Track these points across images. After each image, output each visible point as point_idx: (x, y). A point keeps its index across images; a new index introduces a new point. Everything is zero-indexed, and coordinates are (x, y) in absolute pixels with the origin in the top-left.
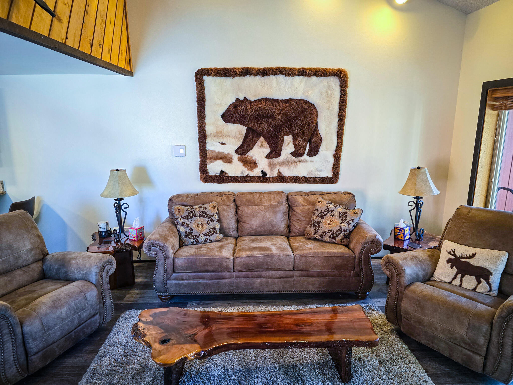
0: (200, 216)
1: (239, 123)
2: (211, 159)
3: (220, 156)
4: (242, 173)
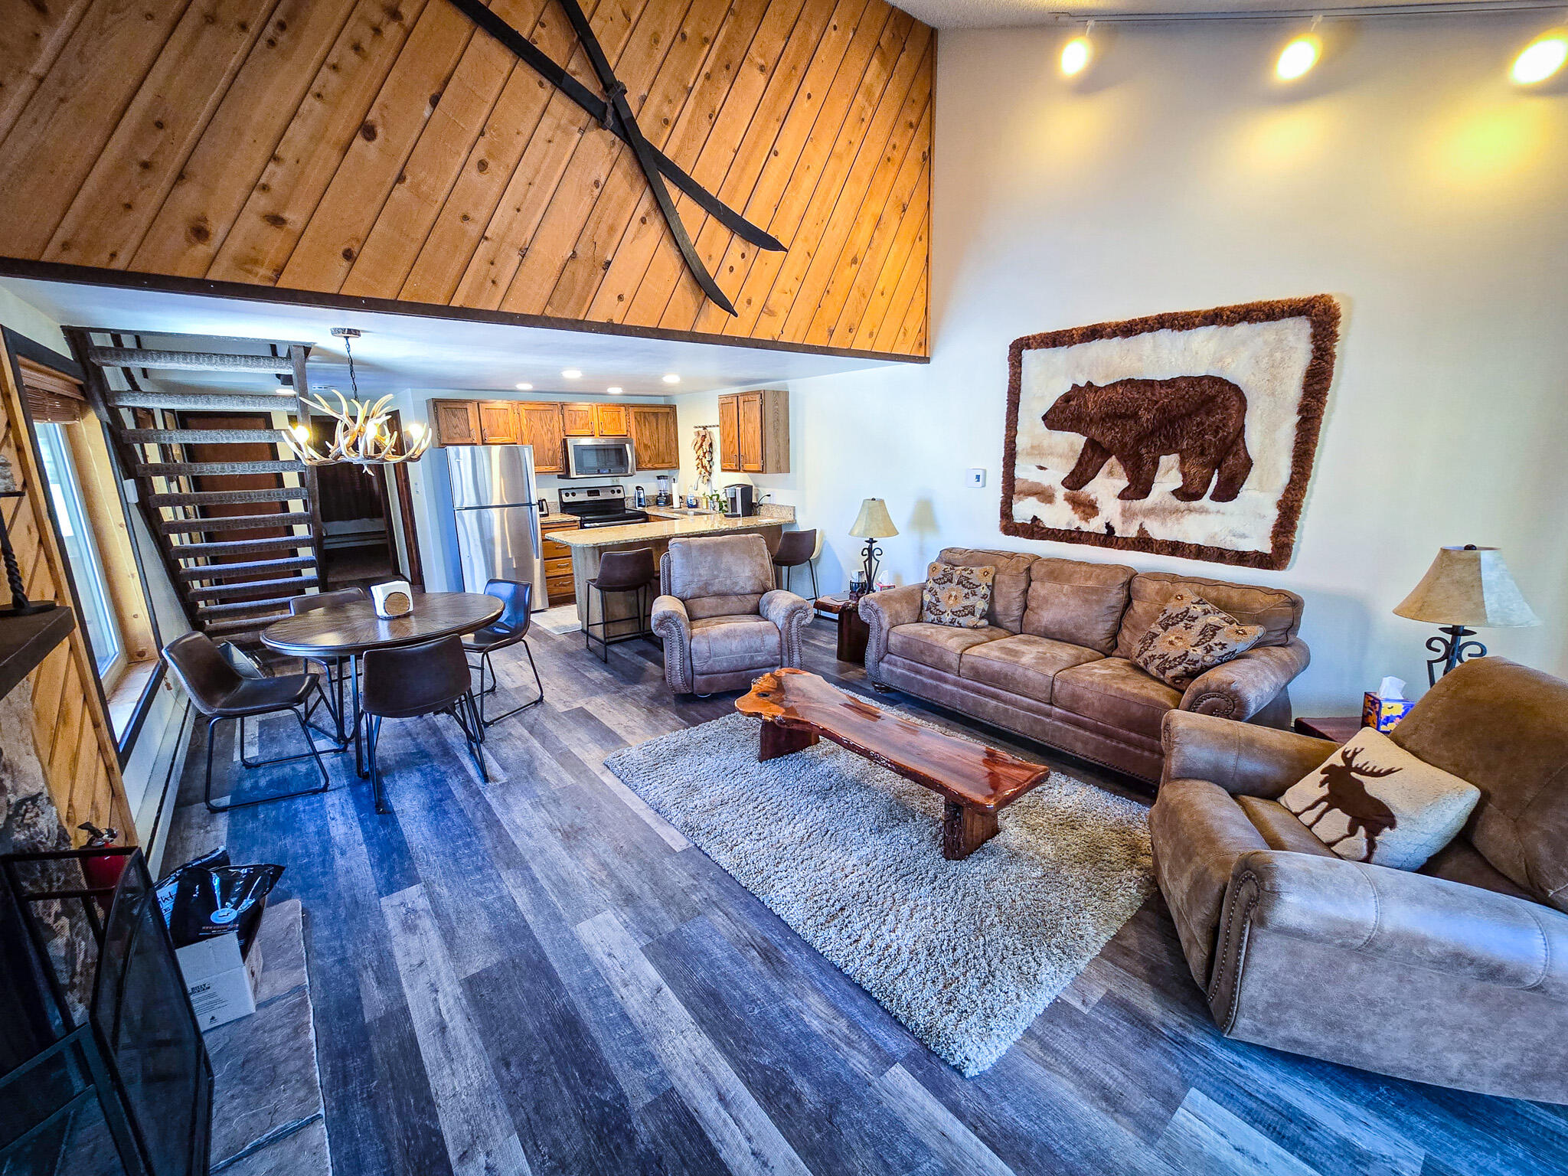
0: (958, 584)
1: (1070, 430)
2: (1020, 493)
3: (1034, 490)
4: (1068, 524)
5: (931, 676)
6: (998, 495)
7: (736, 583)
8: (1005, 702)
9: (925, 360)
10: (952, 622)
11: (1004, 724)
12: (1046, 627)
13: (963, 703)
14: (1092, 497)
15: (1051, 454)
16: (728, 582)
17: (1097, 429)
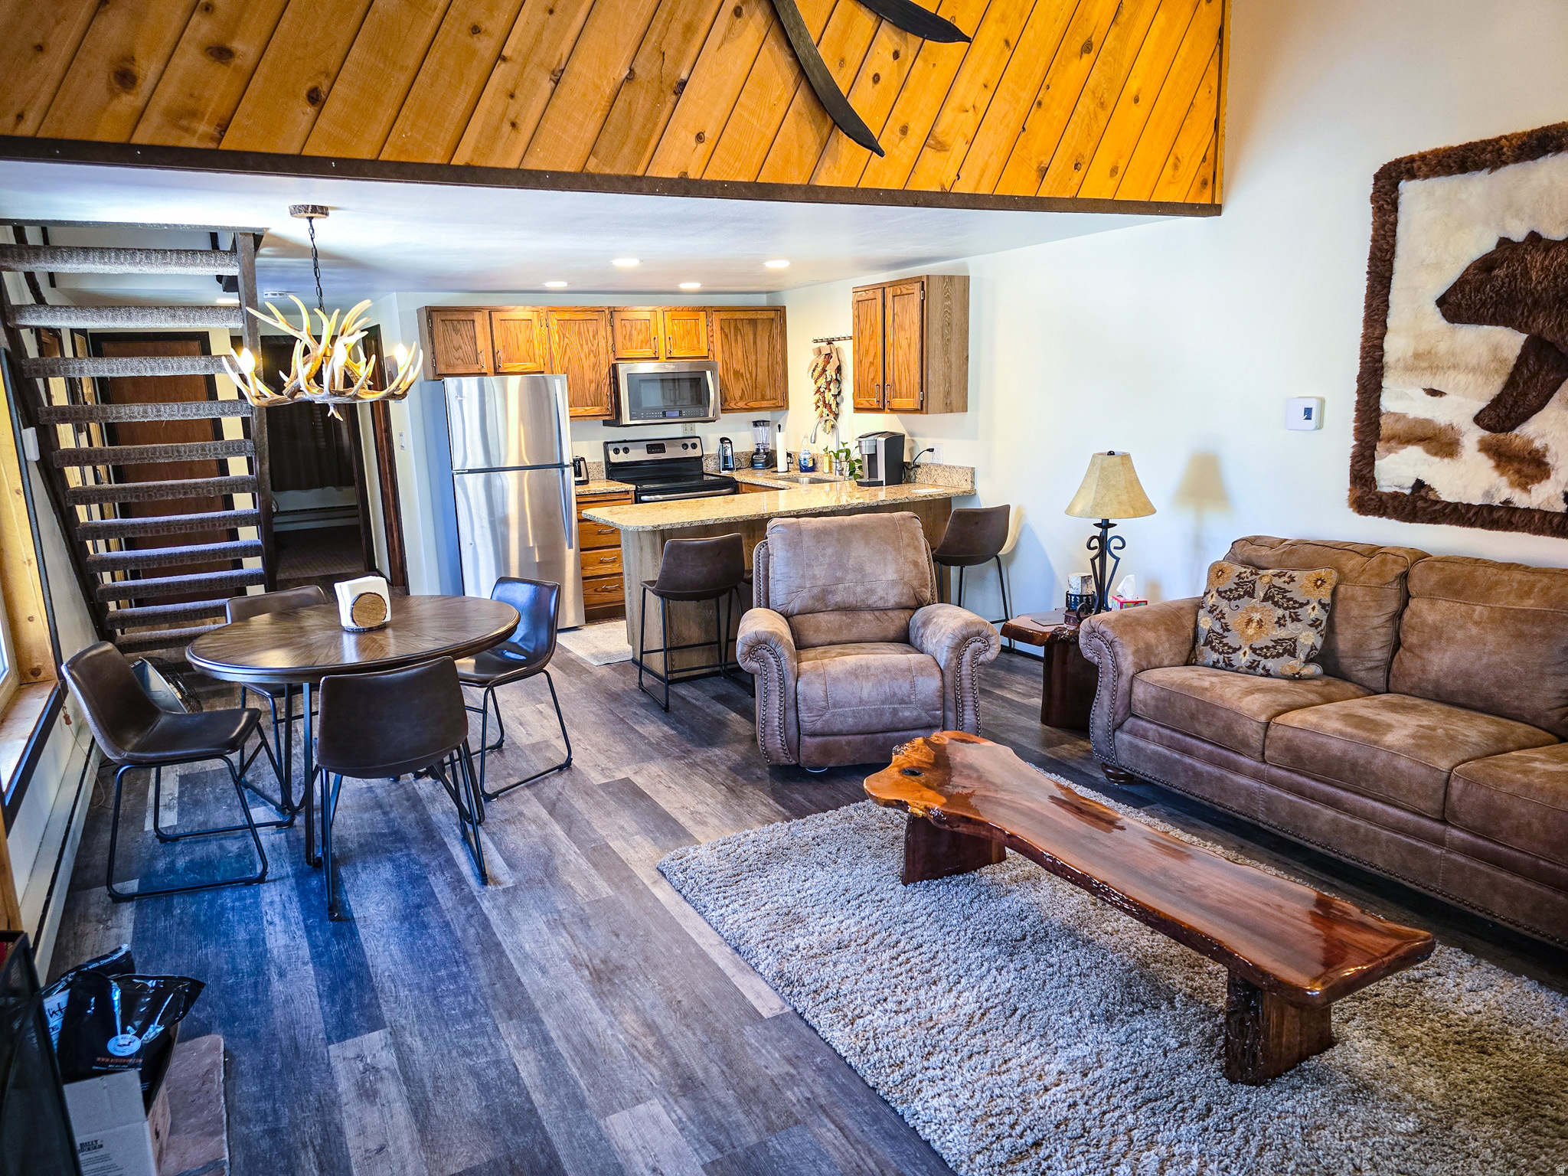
0: (1265, 599)
1: (1493, 321)
2: (1389, 439)
3: (1419, 432)
4: (1487, 494)
5: (1210, 760)
6: (1347, 442)
7: (872, 591)
8: (1352, 812)
9: (1214, 209)
10: (1252, 667)
11: (1348, 852)
12: (1437, 681)
13: (1270, 811)
14: (1538, 444)
15: (1455, 367)
16: (859, 589)
17: (1548, 317)
